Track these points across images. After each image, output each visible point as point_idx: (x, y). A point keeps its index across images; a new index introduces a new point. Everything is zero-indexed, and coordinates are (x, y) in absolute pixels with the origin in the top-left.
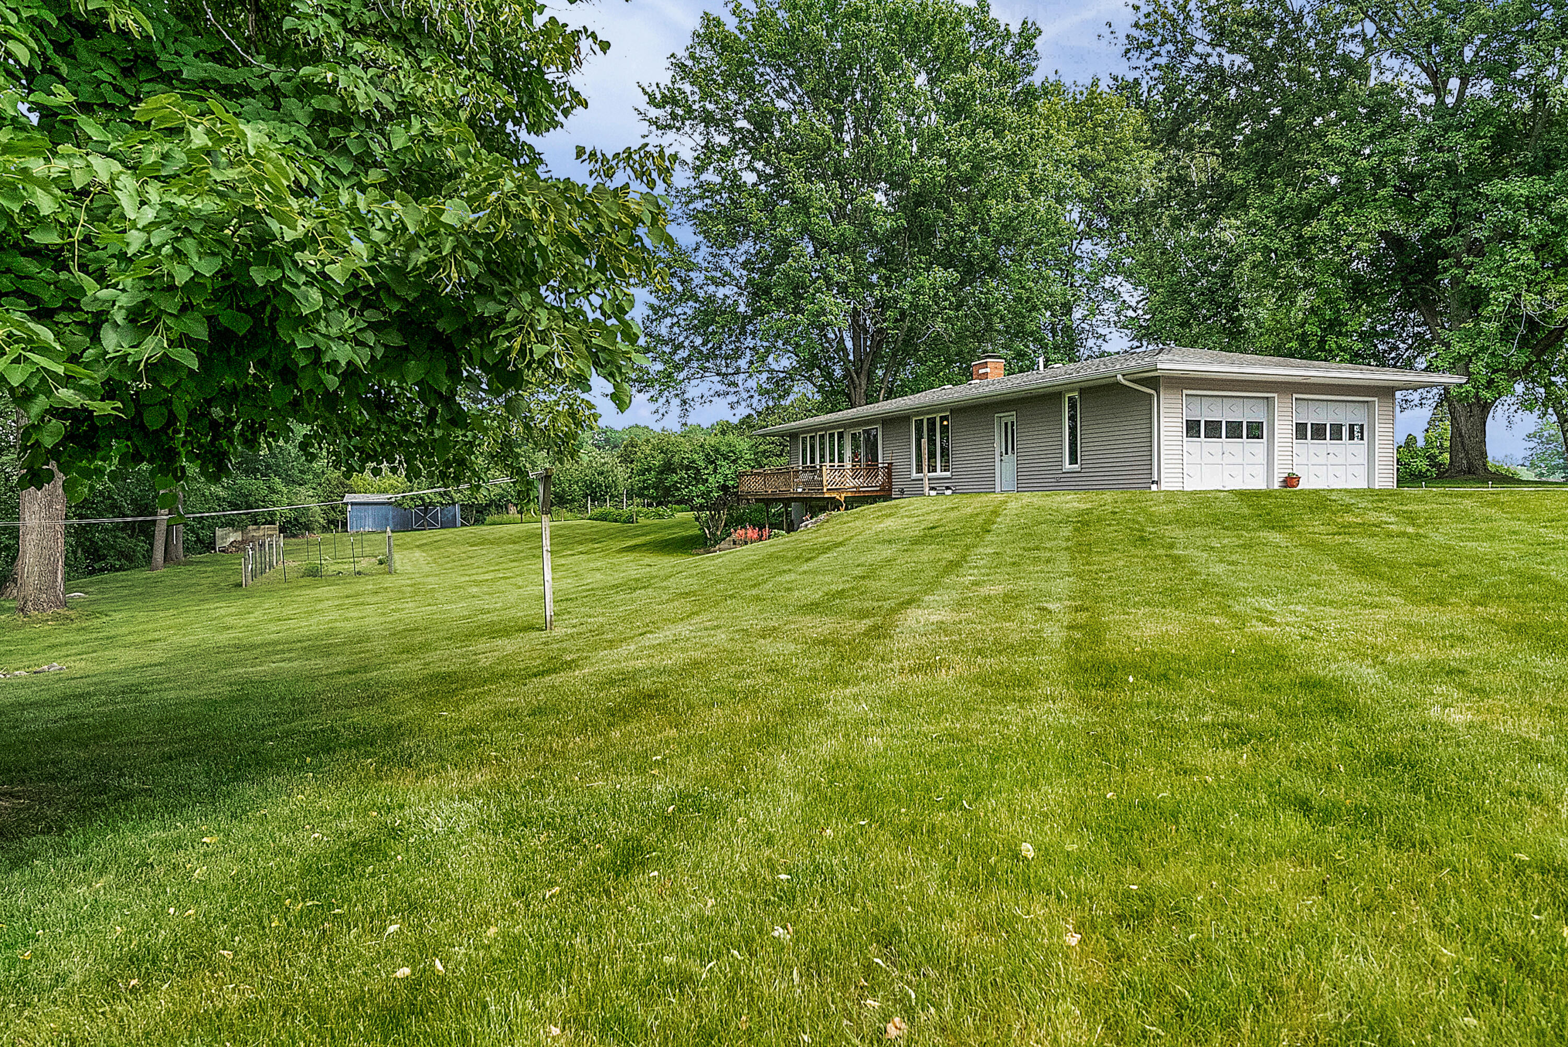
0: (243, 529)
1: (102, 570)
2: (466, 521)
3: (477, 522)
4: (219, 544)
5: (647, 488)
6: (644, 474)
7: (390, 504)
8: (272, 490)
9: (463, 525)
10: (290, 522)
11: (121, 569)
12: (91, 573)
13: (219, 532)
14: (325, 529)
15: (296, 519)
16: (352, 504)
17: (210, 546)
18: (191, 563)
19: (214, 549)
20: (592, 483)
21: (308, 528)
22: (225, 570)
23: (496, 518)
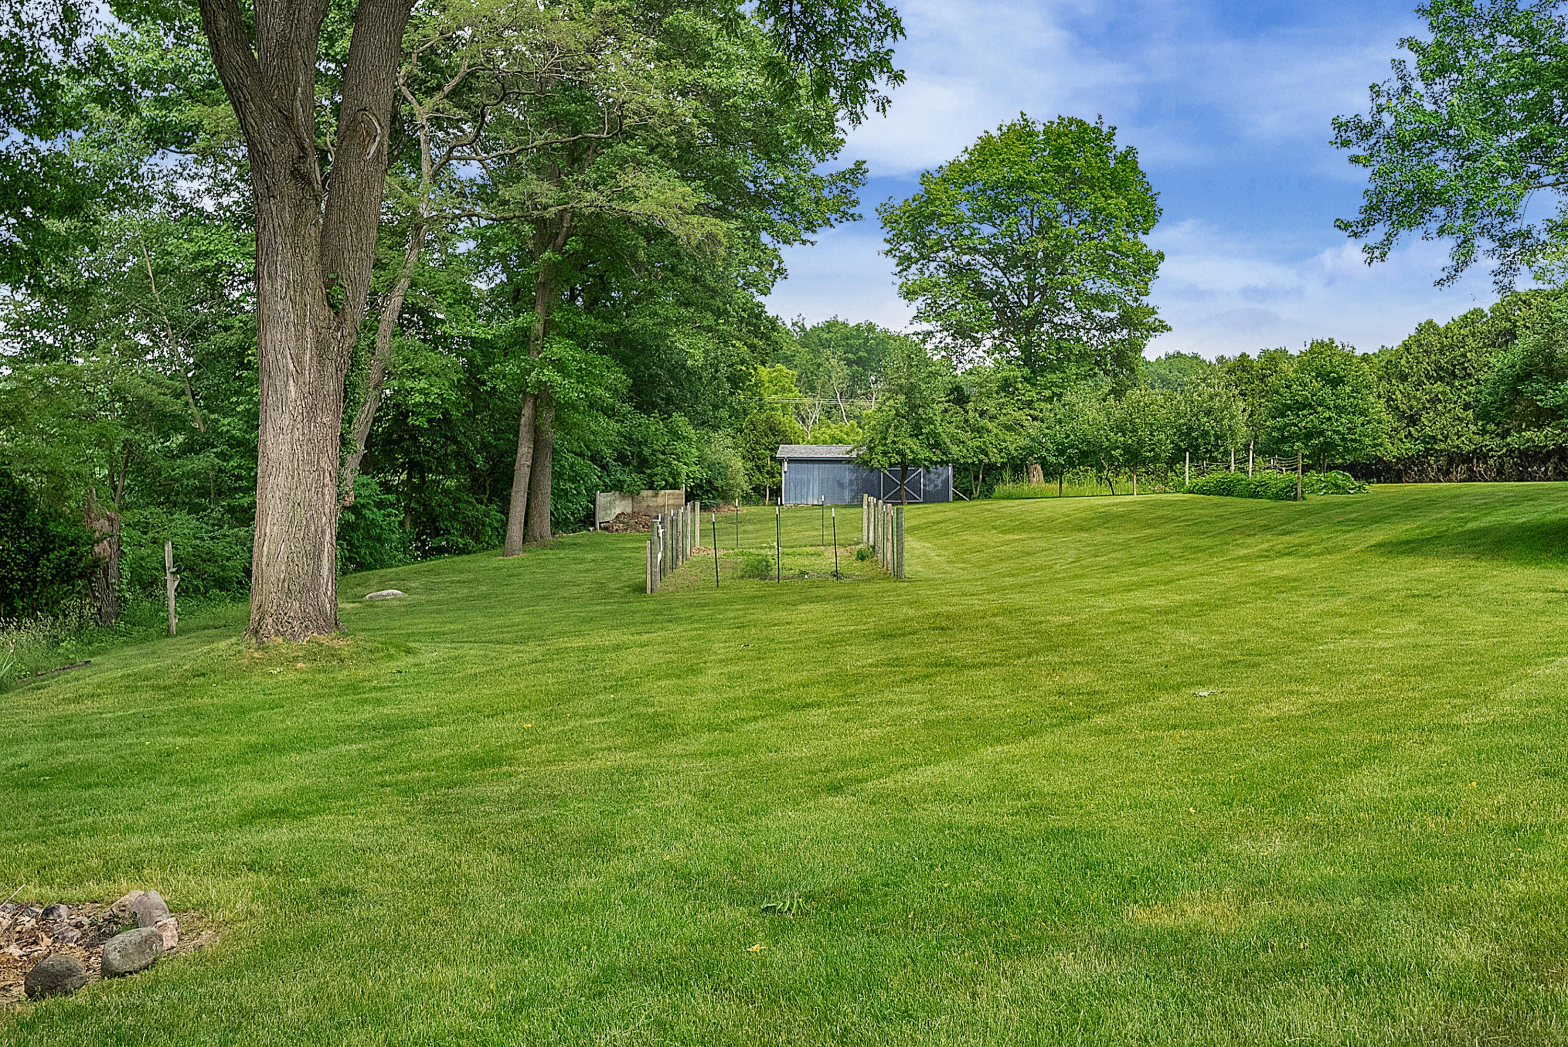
0: (633, 495)
1: (440, 551)
2: (966, 493)
3: (987, 494)
4: (601, 516)
5: (1284, 440)
6: (1283, 415)
7: (849, 461)
8: (676, 435)
9: (957, 498)
10: (700, 486)
11: (464, 551)
12: (425, 556)
13: (602, 498)
14: (747, 499)
15: (709, 482)
16: (791, 461)
17: (589, 520)
18: (561, 546)
19: (593, 524)
20: (1190, 429)
21: (725, 496)
22: (612, 559)
23: (1010, 487)
